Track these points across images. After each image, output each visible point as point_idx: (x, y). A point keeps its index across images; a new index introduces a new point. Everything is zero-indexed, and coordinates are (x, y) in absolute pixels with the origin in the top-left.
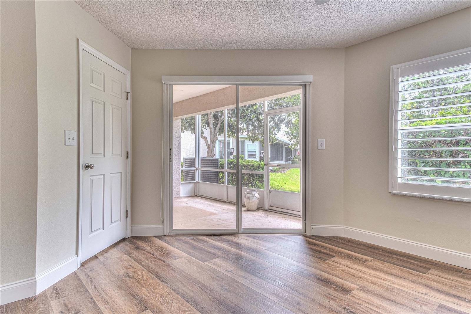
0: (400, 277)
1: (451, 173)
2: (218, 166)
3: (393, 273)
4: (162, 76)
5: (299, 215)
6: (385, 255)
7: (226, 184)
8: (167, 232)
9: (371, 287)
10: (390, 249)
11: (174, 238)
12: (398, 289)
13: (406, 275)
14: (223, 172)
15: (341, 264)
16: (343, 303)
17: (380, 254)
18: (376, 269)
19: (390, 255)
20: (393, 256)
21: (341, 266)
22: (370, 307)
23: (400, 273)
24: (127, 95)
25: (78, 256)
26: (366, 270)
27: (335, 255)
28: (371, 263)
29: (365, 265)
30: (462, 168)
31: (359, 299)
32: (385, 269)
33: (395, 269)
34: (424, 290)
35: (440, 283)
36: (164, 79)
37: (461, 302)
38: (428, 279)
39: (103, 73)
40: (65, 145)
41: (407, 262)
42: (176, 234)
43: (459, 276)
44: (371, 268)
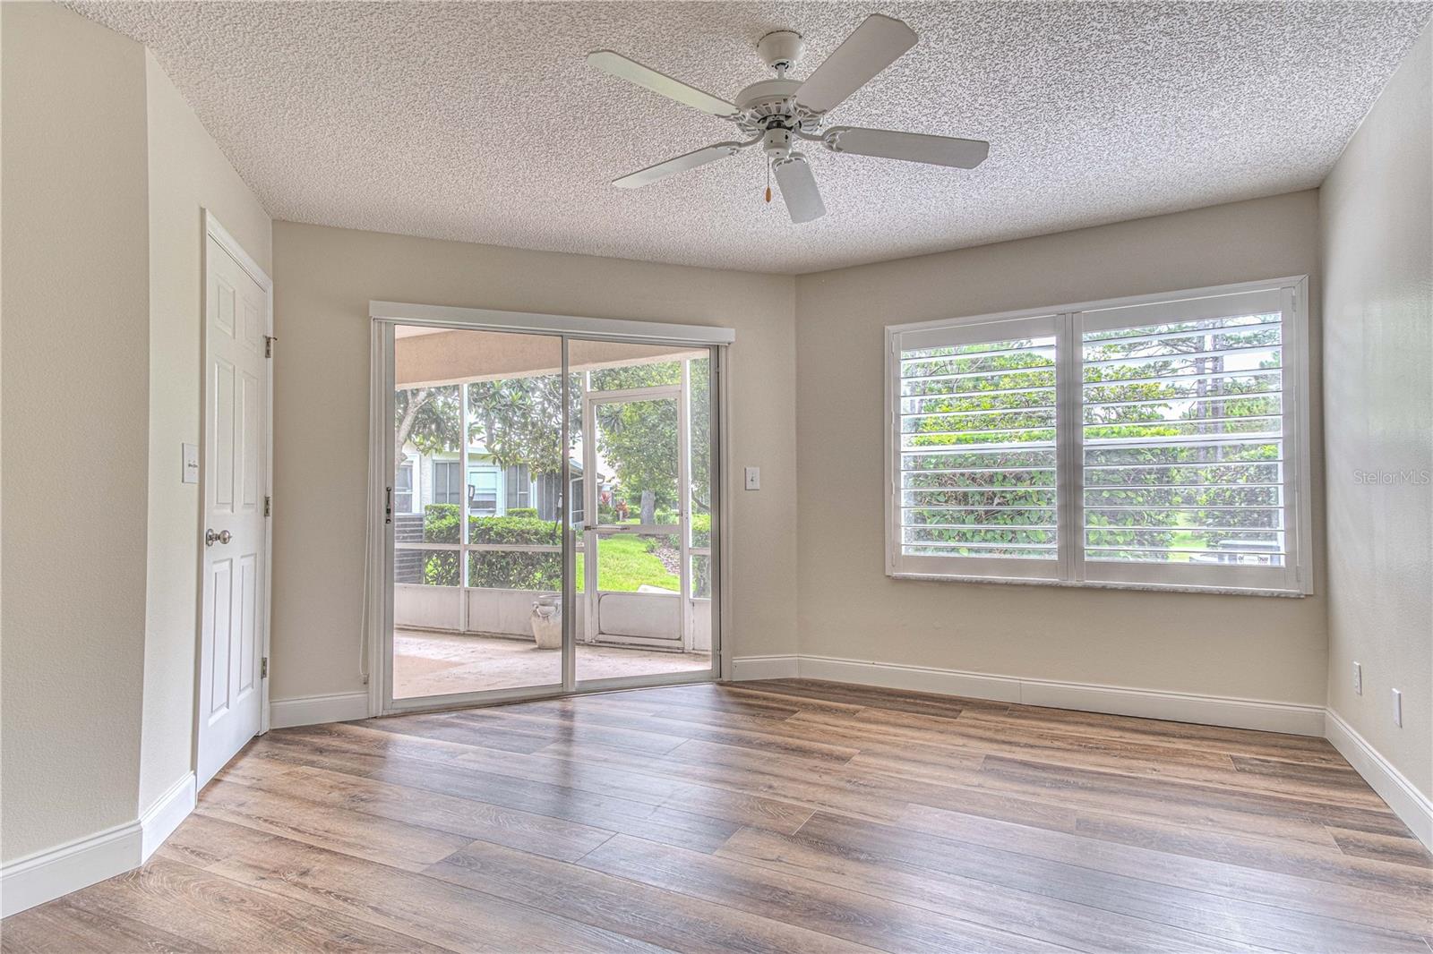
0: (920, 729)
1: (982, 534)
2: (421, 537)
3: (907, 724)
4: (371, 302)
5: (678, 649)
6: (884, 700)
7: (466, 585)
8: (376, 709)
9: (879, 748)
10: (889, 689)
11: (402, 719)
12: (921, 745)
13: (928, 725)
14: (457, 553)
15: (815, 722)
16: (843, 775)
17: (875, 699)
18: (877, 722)
19: (892, 698)
20: (898, 699)
21: (815, 725)
22: (887, 773)
23: (918, 723)
24: (268, 343)
25: (195, 774)
26: (861, 725)
27: (797, 709)
28: (865, 715)
29: (856, 717)
30: (999, 524)
31: (867, 767)
32: (892, 720)
33: (906, 718)
34: (960, 741)
35: (981, 728)
36: (375, 309)
37: (1014, 748)
38: (962, 725)
39: (232, 290)
40: (183, 481)
41: (923, 705)
42: (403, 711)
43: (1005, 716)
44: (869, 721)
